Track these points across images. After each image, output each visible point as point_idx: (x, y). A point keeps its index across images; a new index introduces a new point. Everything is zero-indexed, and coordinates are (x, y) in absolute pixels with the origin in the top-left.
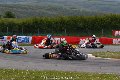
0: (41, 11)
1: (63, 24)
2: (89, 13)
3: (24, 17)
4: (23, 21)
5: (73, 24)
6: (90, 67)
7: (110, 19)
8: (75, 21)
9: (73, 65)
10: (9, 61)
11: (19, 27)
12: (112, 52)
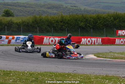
0: (40, 9)
1: (64, 23)
2: (90, 11)
3: (23, 15)
4: (22, 20)
5: (74, 23)
6: (92, 68)
7: (113, 18)
8: (76, 20)
9: (74, 66)
10: (8, 62)
11: (18, 26)
12: (115, 53)
